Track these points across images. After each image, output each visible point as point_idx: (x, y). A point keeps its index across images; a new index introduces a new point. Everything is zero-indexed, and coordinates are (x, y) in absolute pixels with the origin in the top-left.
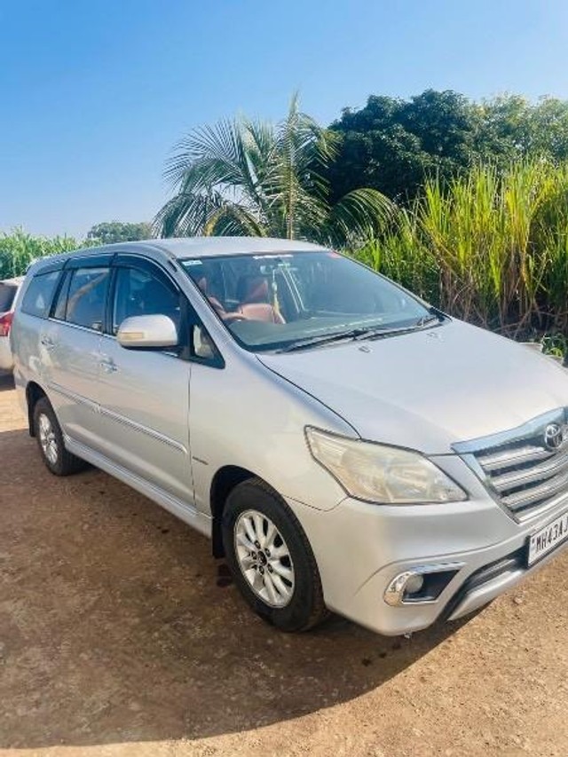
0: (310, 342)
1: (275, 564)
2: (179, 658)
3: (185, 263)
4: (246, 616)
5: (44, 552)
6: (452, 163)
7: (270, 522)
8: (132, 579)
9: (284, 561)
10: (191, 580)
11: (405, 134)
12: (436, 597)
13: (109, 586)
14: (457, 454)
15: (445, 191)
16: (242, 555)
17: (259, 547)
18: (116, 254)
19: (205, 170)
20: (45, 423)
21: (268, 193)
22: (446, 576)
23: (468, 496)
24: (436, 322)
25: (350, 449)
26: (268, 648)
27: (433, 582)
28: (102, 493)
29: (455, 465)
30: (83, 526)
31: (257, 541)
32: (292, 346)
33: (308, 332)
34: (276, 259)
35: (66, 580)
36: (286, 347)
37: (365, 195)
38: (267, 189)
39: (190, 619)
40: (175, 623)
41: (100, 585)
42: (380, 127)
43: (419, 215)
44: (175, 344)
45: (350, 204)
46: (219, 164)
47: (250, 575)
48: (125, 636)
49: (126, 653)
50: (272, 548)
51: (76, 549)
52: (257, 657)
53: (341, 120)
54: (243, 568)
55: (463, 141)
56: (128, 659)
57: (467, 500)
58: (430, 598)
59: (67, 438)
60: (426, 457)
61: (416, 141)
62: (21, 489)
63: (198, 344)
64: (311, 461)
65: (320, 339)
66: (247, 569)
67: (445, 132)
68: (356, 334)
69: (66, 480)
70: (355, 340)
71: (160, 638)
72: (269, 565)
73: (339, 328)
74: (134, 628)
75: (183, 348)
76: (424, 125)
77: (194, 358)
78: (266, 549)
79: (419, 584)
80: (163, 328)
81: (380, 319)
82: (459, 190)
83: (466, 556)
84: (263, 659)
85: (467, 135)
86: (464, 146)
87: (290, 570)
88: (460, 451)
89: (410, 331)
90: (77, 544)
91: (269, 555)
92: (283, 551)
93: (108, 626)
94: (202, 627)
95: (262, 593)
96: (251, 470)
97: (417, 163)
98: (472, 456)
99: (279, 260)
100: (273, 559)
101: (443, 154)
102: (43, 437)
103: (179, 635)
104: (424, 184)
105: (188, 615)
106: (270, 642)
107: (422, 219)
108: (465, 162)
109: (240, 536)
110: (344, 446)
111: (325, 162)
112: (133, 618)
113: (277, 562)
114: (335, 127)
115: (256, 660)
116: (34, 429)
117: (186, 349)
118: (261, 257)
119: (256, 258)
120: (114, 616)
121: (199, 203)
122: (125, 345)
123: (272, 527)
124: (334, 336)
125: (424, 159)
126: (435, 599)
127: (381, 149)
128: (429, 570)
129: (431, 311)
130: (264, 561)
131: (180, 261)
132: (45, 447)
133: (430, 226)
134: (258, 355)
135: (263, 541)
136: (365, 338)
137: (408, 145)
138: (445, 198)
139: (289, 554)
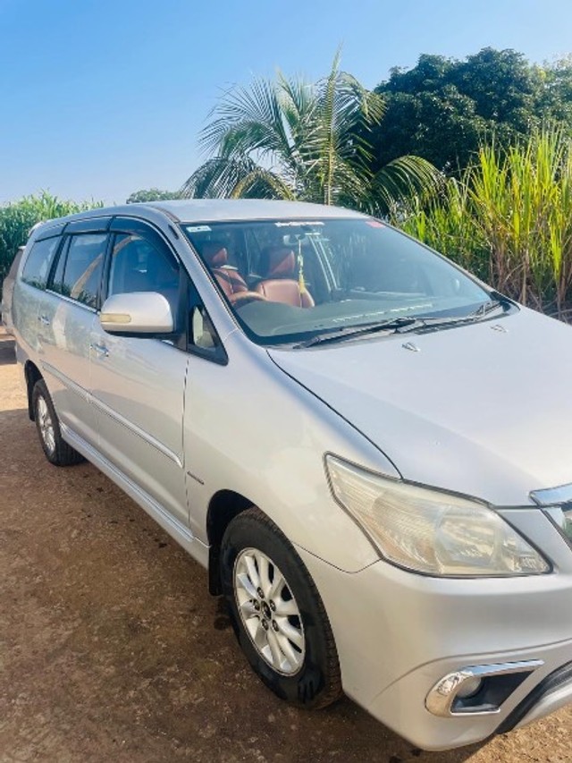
0: (334, 335)
1: (282, 622)
2: (156, 734)
3: (190, 229)
5: (23, 563)
6: (509, 129)
7: (276, 569)
8: (116, 608)
9: (293, 620)
10: (184, 617)
11: (459, 96)
12: (499, 705)
13: (87, 618)
14: (538, 506)
15: (501, 160)
16: (243, 600)
17: (263, 597)
18: (114, 216)
19: (241, 135)
21: (306, 158)
22: (514, 679)
23: (551, 567)
24: (500, 310)
25: (386, 492)
26: (269, 728)
27: (492, 688)
28: (100, 490)
29: (536, 523)
30: (71, 531)
31: (259, 589)
32: (313, 341)
33: (338, 321)
34: (302, 227)
35: (41, 603)
36: (308, 339)
37: (411, 164)
38: (305, 154)
39: (175, 675)
40: (156, 678)
41: (77, 612)
42: (431, 88)
43: (471, 185)
44: (171, 330)
46: (256, 126)
47: (252, 626)
48: (94, 692)
49: (90, 718)
50: (278, 601)
51: (59, 562)
52: (253, 740)
53: (388, 81)
54: (243, 616)
55: (521, 104)
56: (93, 727)
57: (550, 572)
58: (489, 706)
59: (63, 427)
60: (493, 508)
61: (471, 104)
62: (14, 480)
63: (199, 331)
64: (332, 501)
65: (353, 330)
66: (249, 617)
67: (503, 94)
68: (398, 326)
69: (63, 471)
70: (397, 332)
71: (136, 700)
72: (274, 621)
73: (377, 316)
74: (107, 680)
75: (179, 335)
76: (480, 87)
77: (190, 347)
78: (271, 601)
79: (475, 686)
80: (156, 310)
81: (430, 305)
82: (515, 158)
83: (545, 652)
84: (259, 745)
85: (528, 99)
86: (523, 110)
87: (300, 634)
88: (543, 502)
89: (468, 322)
90: (60, 555)
91: (274, 609)
92: (292, 608)
93: (77, 676)
94: (189, 686)
95: (265, 652)
96: (252, 500)
97: (470, 127)
98: (560, 509)
99: (307, 229)
100: (280, 615)
101: (499, 120)
102: (42, 422)
103: (159, 697)
104: (478, 150)
105: (174, 668)
106: (271, 718)
107: (474, 190)
108: (523, 129)
109: (240, 576)
110: (378, 488)
111: (368, 124)
112: (108, 666)
113: (285, 619)
114: (381, 89)
115: (252, 746)
116: (33, 412)
117: (184, 338)
118: (284, 224)
119: (278, 225)
120: (86, 661)
121: (233, 168)
122: (108, 329)
123: (278, 575)
124: (369, 328)
125: (478, 124)
126: (497, 708)
127: (430, 112)
128: (494, 670)
129: (493, 296)
130: (269, 614)
131: (183, 227)
132: (43, 432)
133: (483, 198)
134: (269, 350)
135: (268, 589)
136: (409, 331)
137: (461, 109)
138: (501, 168)
139: (299, 615)
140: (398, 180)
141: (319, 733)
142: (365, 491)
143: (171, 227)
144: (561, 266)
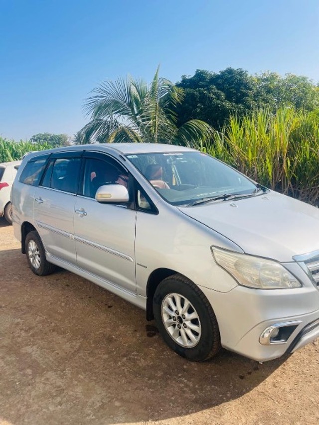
0: (201, 201)
1: (188, 323)
2: (136, 377)
3: (129, 157)
4: (168, 353)
5: (41, 318)
6: (242, 107)
7: (186, 299)
8: (98, 333)
9: (194, 322)
10: (132, 334)
11: (217, 91)
12: (286, 339)
13: (85, 337)
14: (296, 262)
15: (240, 122)
16: (165, 319)
17: (178, 314)
18: (84, 151)
19: (107, 106)
20: (32, 246)
21: (144, 121)
22: (291, 329)
23: (302, 284)
24: (261, 192)
25: (240, 258)
26: (184, 370)
27: (284, 332)
28: (68, 286)
29: (295, 267)
30: (61, 304)
31: (176, 311)
32: (195, 203)
33: (199, 196)
34: (174, 156)
35: (59, 334)
36: (193, 203)
37: (196, 123)
39: (137, 355)
40: (128, 358)
41: (79, 336)
42: (203, 86)
43: (226, 134)
44: (128, 201)
45: (188, 127)
46: (116, 102)
47: (170, 330)
48: (102, 365)
49: (104, 374)
50: (186, 314)
51: (60, 317)
52: (180, 375)
53: (181, 82)
54: (166, 326)
55: (248, 96)
56: (107, 377)
57: (301, 287)
58: (283, 340)
59: (48, 254)
60: (280, 263)
61: (223, 95)
62: (19, 284)
63: (141, 203)
64: (217, 266)
65: (207, 200)
66: (169, 326)
67: (238, 90)
68: (225, 197)
69: (44, 278)
70: (225, 200)
71: (123, 366)
72: (184, 324)
73: (214, 194)
74: (106, 360)
75: (131, 204)
76: (227, 86)
77: (138, 208)
78: (183, 315)
79: (276, 333)
80: (120, 191)
81: (233, 189)
82: (246, 122)
83: (302, 318)
84: (183, 376)
85: (251, 93)
86: (249, 99)
87: (199, 326)
88: (297, 260)
89: (250, 196)
90: (60, 314)
91: (184, 318)
92: (194, 315)
93: (90, 359)
94: (144, 359)
95: (178, 340)
96: (176, 270)
97: (224, 106)
98: (303, 262)
99: (176, 156)
100: (187, 320)
101: (237, 102)
102: (30, 253)
103: (133, 364)
104: (229, 117)
105: (135, 353)
106: (185, 367)
107: (228, 137)
108: (249, 107)
109: (165, 308)
110: (236, 257)
111: (175, 104)
112: (104, 354)
113: (190, 322)
114: (178, 85)
115: (180, 377)
116: (25, 249)
117: (133, 204)
118: (167, 155)
119: (165, 155)
120: (92, 354)
121: (105, 124)
122: (100, 201)
123: (187, 303)
124: (214, 198)
125: (227, 105)
126: (286, 341)
127: (203, 98)
128: (282, 325)
129: (258, 186)
130: (181, 321)
131: (126, 156)
132: (31, 259)
133: (233, 141)
134: (179, 208)
135: (181, 311)
136: (231, 199)
137: (218, 97)
138: (240, 127)
139: (198, 317)
140: (190, 131)
141: (207, 370)
142: (230, 259)
143: (121, 156)
144: (272, 174)
